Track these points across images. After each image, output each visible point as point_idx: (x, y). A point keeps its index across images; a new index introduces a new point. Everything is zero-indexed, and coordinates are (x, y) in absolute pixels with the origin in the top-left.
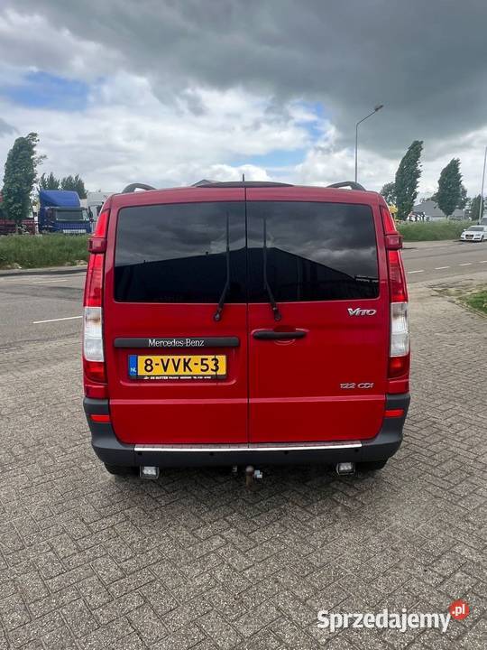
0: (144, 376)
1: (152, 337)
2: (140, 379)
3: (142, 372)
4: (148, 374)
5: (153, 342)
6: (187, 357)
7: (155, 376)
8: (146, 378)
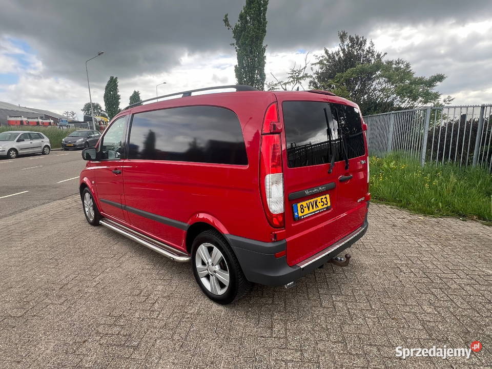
0: (301, 217)
1: (306, 189)
2: (300, 219)
3: (300, 214)
4: (303, 214)
5: (307, 192)
6: (316, 199)
7: (306, 215)
8: (303, 218)
